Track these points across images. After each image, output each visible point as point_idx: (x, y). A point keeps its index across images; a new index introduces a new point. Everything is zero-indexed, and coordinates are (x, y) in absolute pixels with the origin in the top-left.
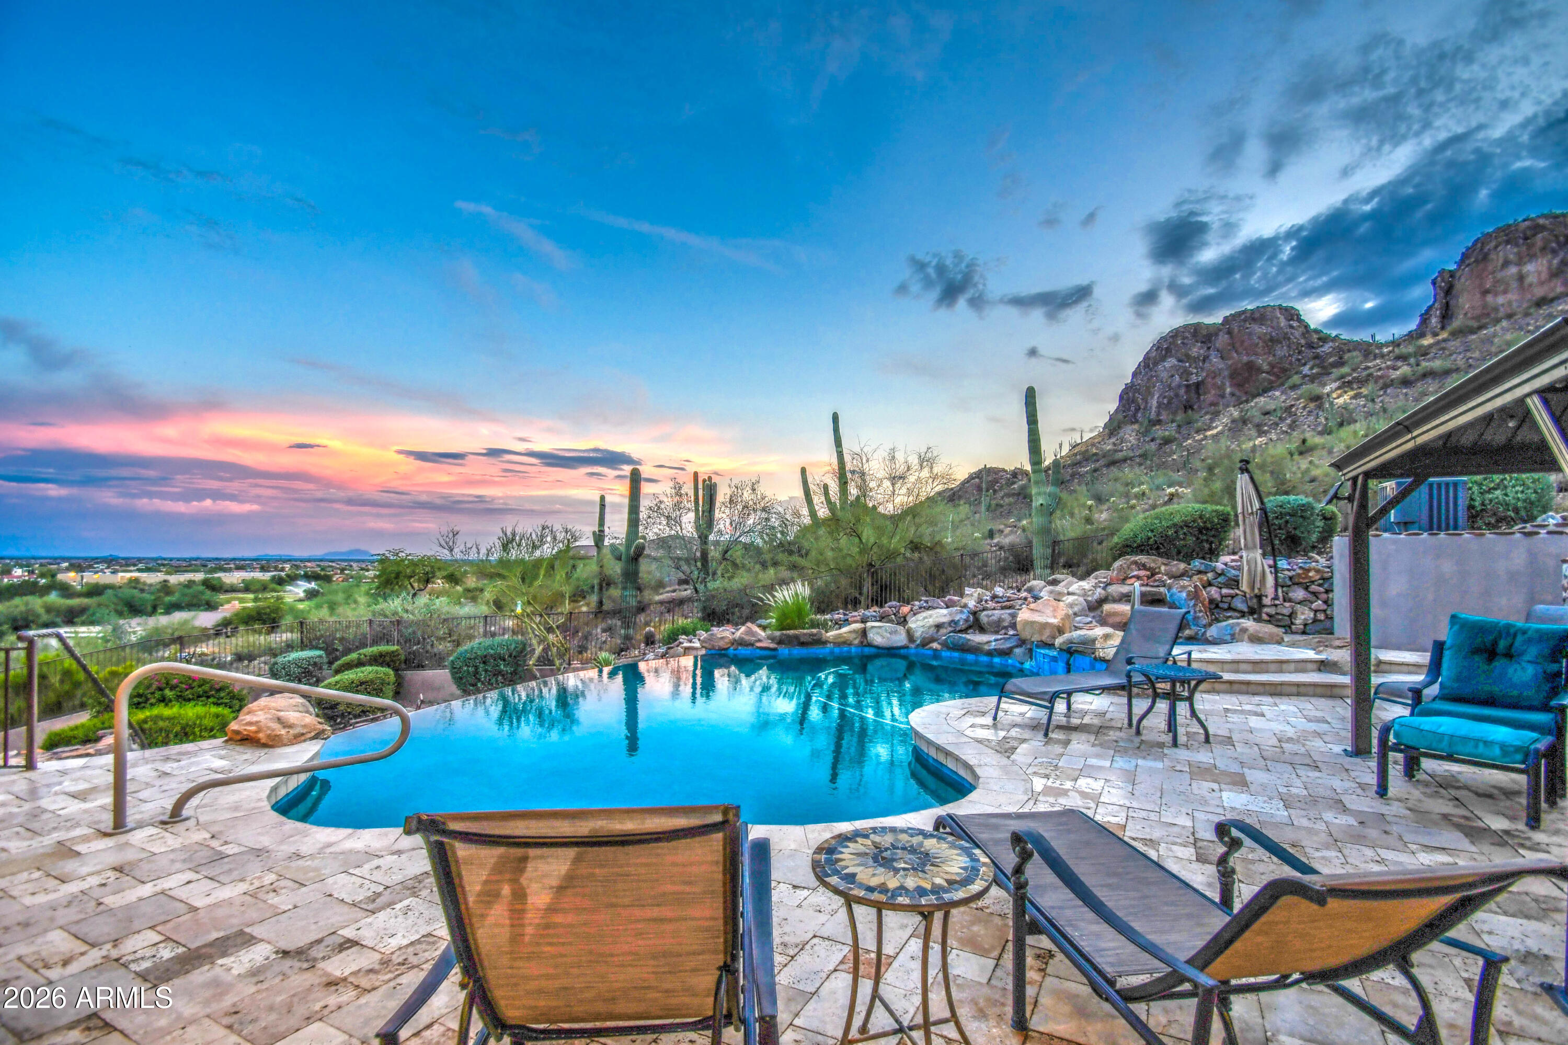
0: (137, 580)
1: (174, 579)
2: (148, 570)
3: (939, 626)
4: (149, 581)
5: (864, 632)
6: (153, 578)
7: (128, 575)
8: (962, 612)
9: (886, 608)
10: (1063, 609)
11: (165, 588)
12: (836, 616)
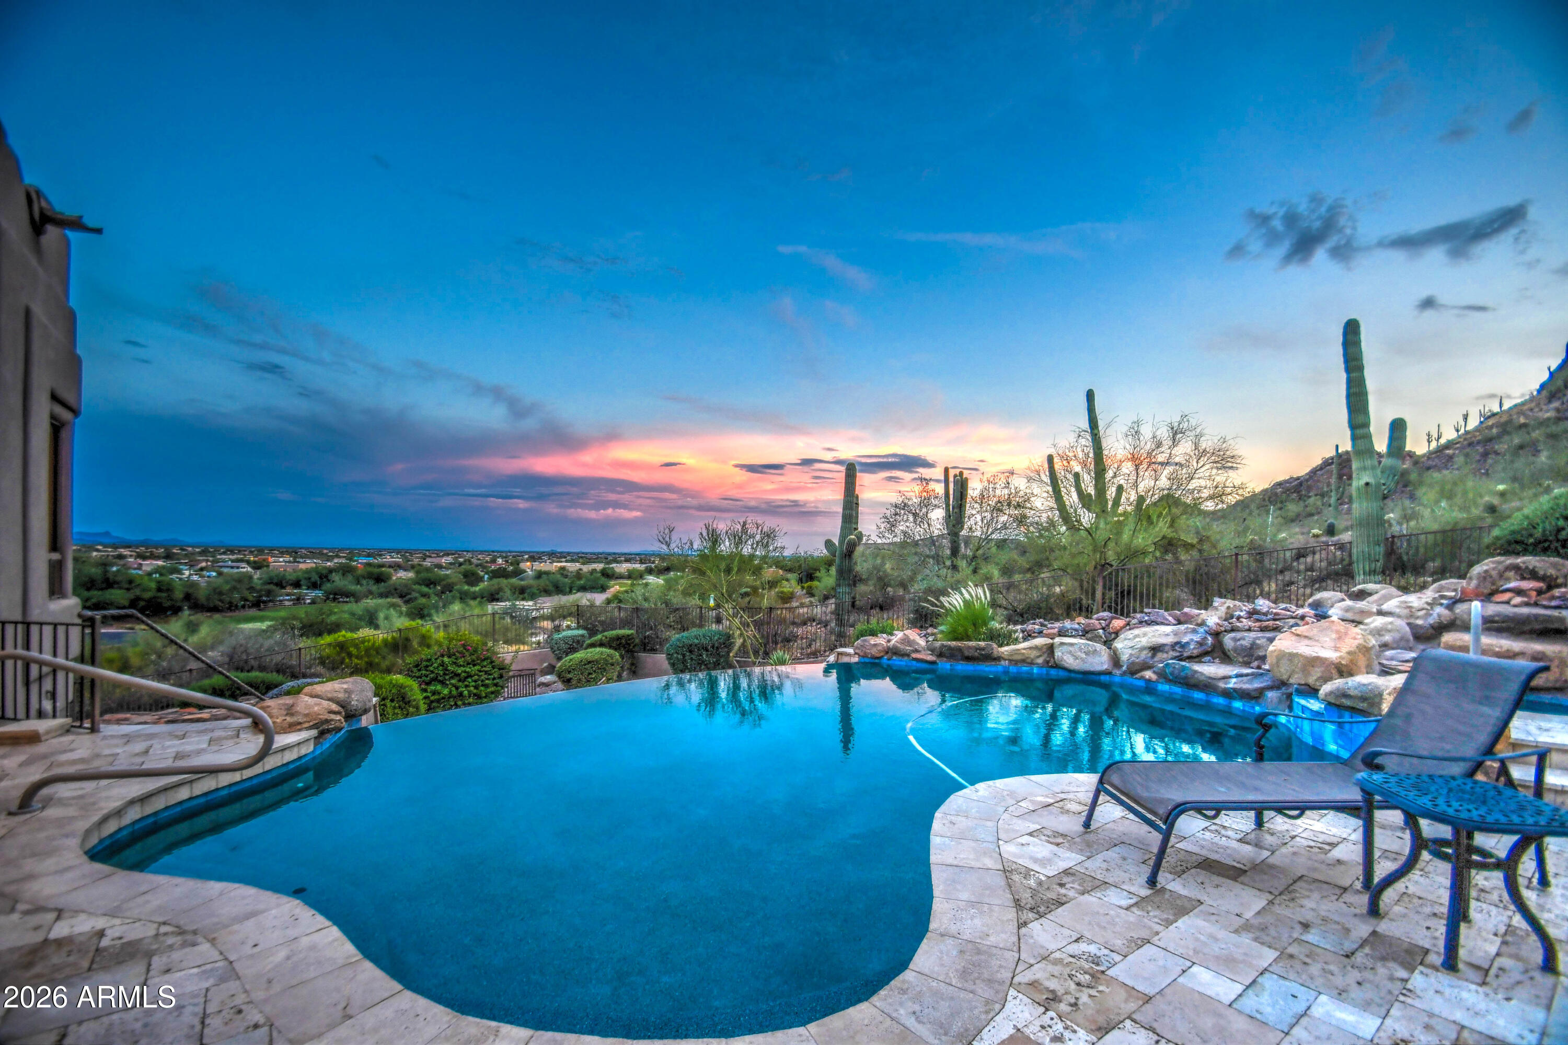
0: (563, 568)
1: (586, 568)
2: (572, 561)
3: (1155, 649)
4: (571, 570)
5: (1051, 649)
6: (573, 567)
7: (559, 565)
8: (1194, 631)
9: (1094, 621)
10: (1355, 637)
11: (579, 575)
12: (1030, 627)
